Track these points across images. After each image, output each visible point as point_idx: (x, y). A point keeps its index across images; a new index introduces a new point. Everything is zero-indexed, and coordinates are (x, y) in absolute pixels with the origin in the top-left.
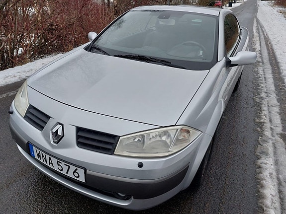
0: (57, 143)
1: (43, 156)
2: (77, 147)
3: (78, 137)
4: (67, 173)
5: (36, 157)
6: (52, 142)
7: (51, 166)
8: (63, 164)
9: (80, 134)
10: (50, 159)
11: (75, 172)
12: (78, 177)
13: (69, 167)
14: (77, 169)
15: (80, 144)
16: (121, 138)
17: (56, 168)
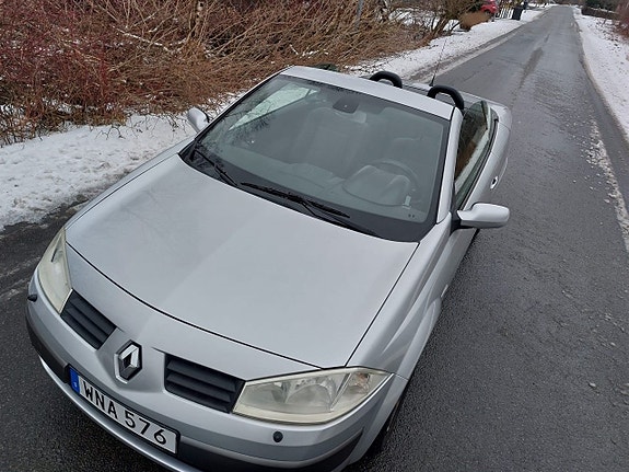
0: (128, 379)
1: (97, 397)
2: (165, 391)
3: (168, 372)
4: (143, 433)
5: (83, 393)
6: (118, 377)
7: (112, 415)
8: (136, 418)
9: (172, 366)
10: (111, 404)
11: (159, 433)
12: (164, 442)
13: (148, 425)
14: (162, 431)
15: (171, 386)
16: (247, 384)
17: (122, 420)
